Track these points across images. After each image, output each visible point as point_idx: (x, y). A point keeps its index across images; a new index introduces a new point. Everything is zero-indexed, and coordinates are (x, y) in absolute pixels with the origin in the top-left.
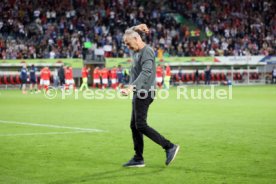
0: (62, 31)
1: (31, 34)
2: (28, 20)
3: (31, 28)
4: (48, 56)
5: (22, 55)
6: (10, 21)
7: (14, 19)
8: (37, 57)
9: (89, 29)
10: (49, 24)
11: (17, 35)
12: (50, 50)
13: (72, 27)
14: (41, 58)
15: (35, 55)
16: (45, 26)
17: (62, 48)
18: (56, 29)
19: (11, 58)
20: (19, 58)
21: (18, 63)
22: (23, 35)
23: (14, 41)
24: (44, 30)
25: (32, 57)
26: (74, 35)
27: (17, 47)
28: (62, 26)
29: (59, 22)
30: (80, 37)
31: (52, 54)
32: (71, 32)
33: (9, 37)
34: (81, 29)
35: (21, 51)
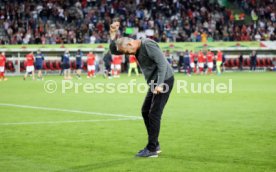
0: (103, 15)
1: (71, 18)
2: (68, 4)
3: (71, 12)
4: (89, 41)
5: (61, 40)
6: (50, 5)
7: (54, 3)
8: (78, 42)
9: (130, 13)
10: (90, 8)
11: (57, 19)
12: (91, 35)
13: (112, 11)
14: (81, 42)
15: (75, 40)
16: (85, 10)
17: (102, 32)
18: (96, 13)
19: (50, 43)
20: (58, 43)
21: (57, 48)
22: (63, 19)
23: (53, 25)
24: (84, 14)
25: (72, 42)
26: (116, 19)
27: (56, 31)
28: (103, 10)
29: (99, 6)
30: (121, 21)
31: (93, 39)
32: (112, 16)
33: (49, 22)
34: (123, 13)
35: (61, 35)
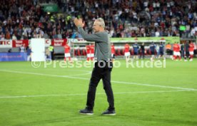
0: (164, 17)
1: (142, 20)
2: (140, 9)
3: (142, 14)
4: (154, 35)
5: (134, 34)
6: (127, 10)
7: (130, 8)
8: (146, 36)
9: (184, 15)
10: (155, 12)
11: (132, 20)
12: (156, 31)
13: (171, 14)
14: (149, 36)
15: (145, 35)
16: (152, 13)
17: (164, 29)
18: (160, 16)
19: (127, 37)
20: (132, 37)
21: (132, 40)
22: (136, 20)
23: (129, 24)
24: (151, 16)
25: (143, 36)
26: (174, 19)
27: (132, 28)
28: (164, 13)
29: (162, 10)
30: (178, 21)
31: (157, 34)
32: (171, 17)
33: (126, 22)
34: (179, 15)
35: (135, 31)
